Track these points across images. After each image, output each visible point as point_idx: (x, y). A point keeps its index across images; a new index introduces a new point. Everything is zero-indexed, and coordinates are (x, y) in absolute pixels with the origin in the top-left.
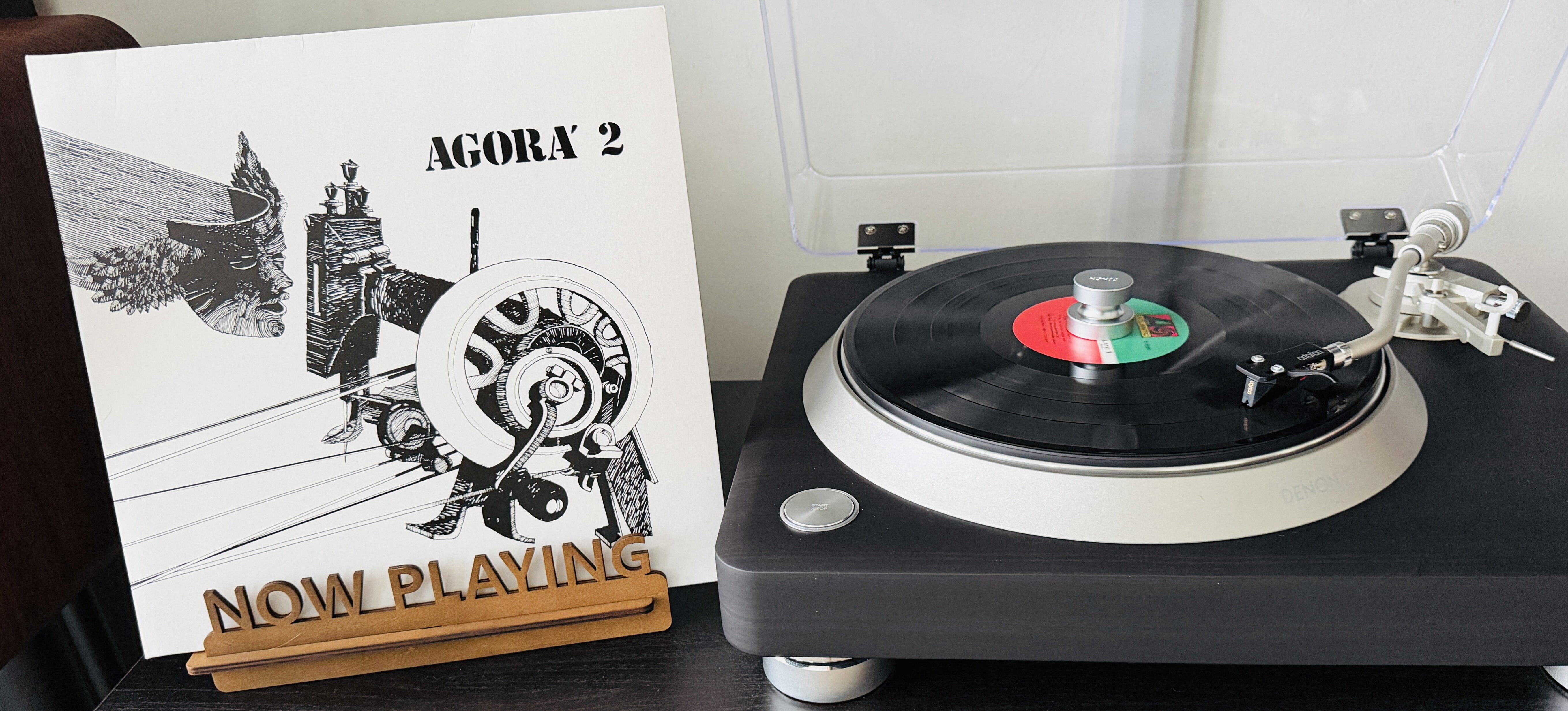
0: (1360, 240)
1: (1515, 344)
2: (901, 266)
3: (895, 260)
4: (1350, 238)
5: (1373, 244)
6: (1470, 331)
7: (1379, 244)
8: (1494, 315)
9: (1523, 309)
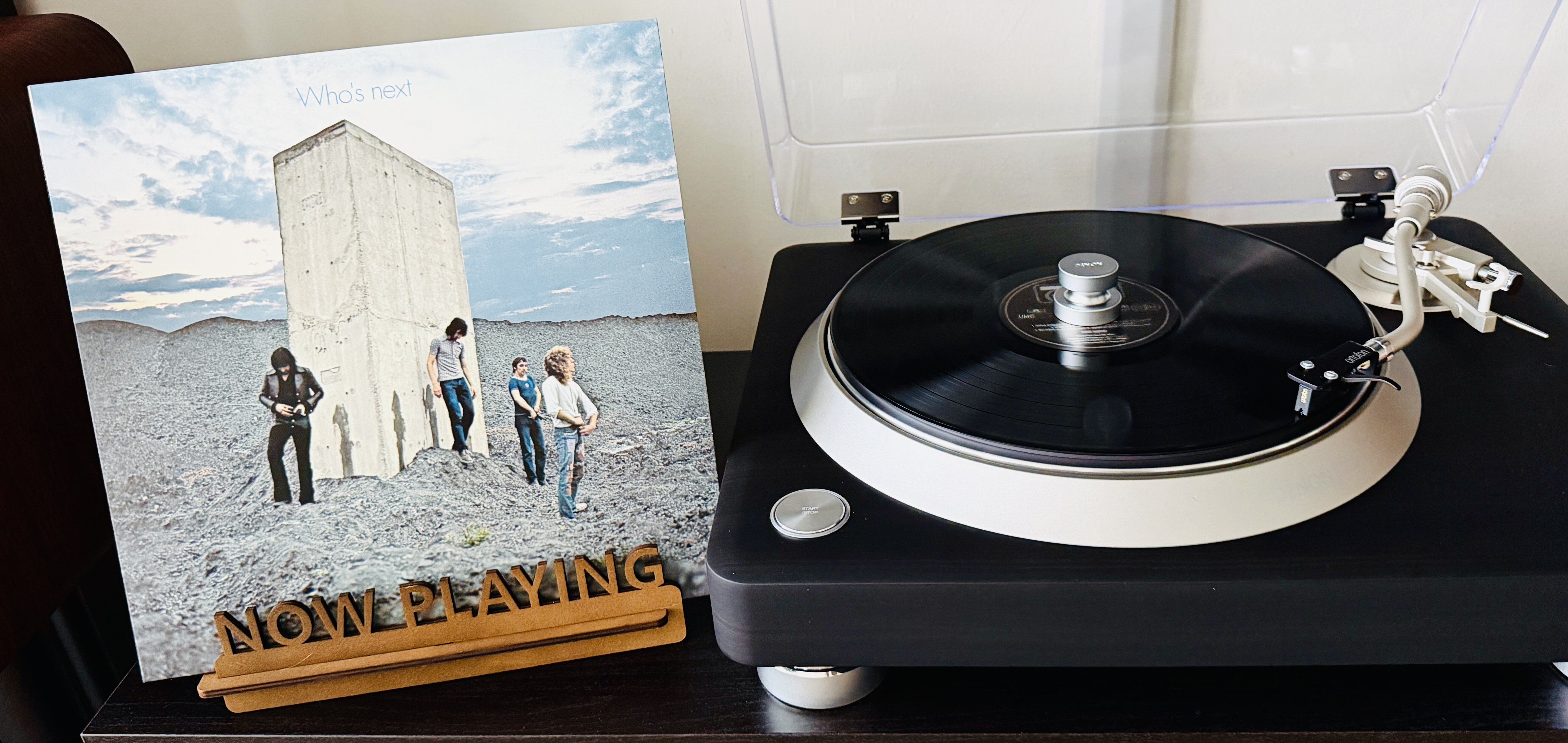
0: (1350, 201)
1: (1508, 320)
2: (886, 234)
3: (880, 230)
4: (1340, 199)
5: (1364, 204)
6: (1463, 307)
7: (1370, 204)
8: (1486, 293)
9: (1516, 281)
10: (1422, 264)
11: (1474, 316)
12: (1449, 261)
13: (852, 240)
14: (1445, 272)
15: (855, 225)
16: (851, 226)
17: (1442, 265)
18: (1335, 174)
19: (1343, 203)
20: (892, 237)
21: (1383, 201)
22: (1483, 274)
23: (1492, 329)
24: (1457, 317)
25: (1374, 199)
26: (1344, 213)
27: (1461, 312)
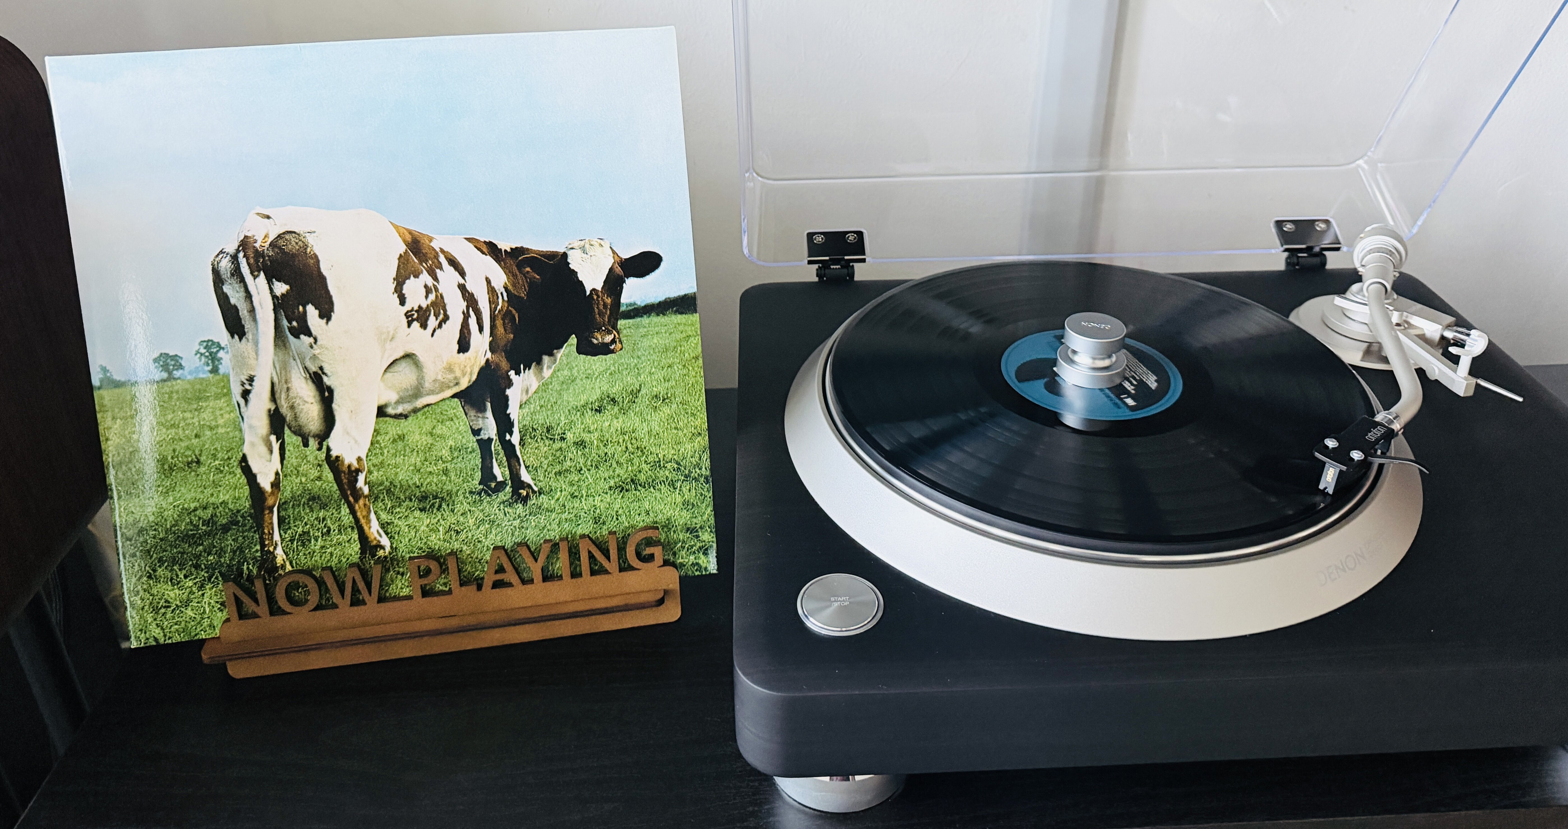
0: (1293, 253)
1: (1485, 384)
2: (851, 276)
3: (845, 270)
4: (1286, 250)
5: (1306, 255)
6: (1440, 369)
7: (1313, 255)
8: (1463, 358)
9: (1488, 344)
11: (1454, 381)
12: (1415, 321)
13: (817, 279)
14: (1414, 332)
15: (820, 265)
16: (816, 267)
17: (1409, 325)
18: (1278, 225)
19: (1286, 254)
20: (857, 277)
22: (1449, 334)
23: (1471, 393)
24: (1432, 378)
25: (1317, 249)
26: (1288, 264)
27: (1437, 371)
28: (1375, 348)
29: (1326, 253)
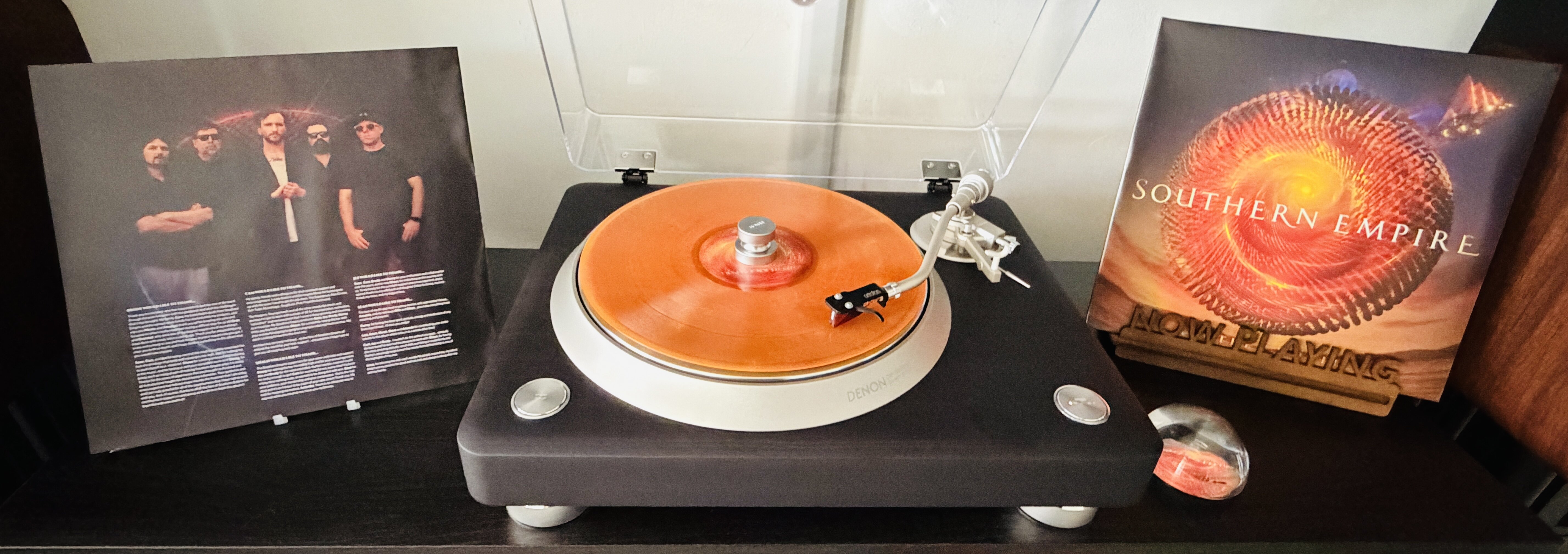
0: (932, 182)
1: (1009, 274)
2: (646, 181)
3: (640, 178)
4: (926, 180)
5: (941, 184)
6: (983, 264)
7: (944, 184)
8: (998, 256)
9: (1017, 248)
10: (963, 232)
11: (989, 272)
12: (980, 231)
13: (621, 182)
14: (976, 239)
15: (625, 172)
16: (622, 173)
17: (977, 234)
18: (925, 164)
19: (928, 183)
20: (650, 182)
21: (951, 183)
22: (999, 241)
23: (998, 280)
24: (980, 269)
25: (946, 182)
26: (929, 189)
27: (982, 265)
28: (956, 247)
29: (953, 184)
